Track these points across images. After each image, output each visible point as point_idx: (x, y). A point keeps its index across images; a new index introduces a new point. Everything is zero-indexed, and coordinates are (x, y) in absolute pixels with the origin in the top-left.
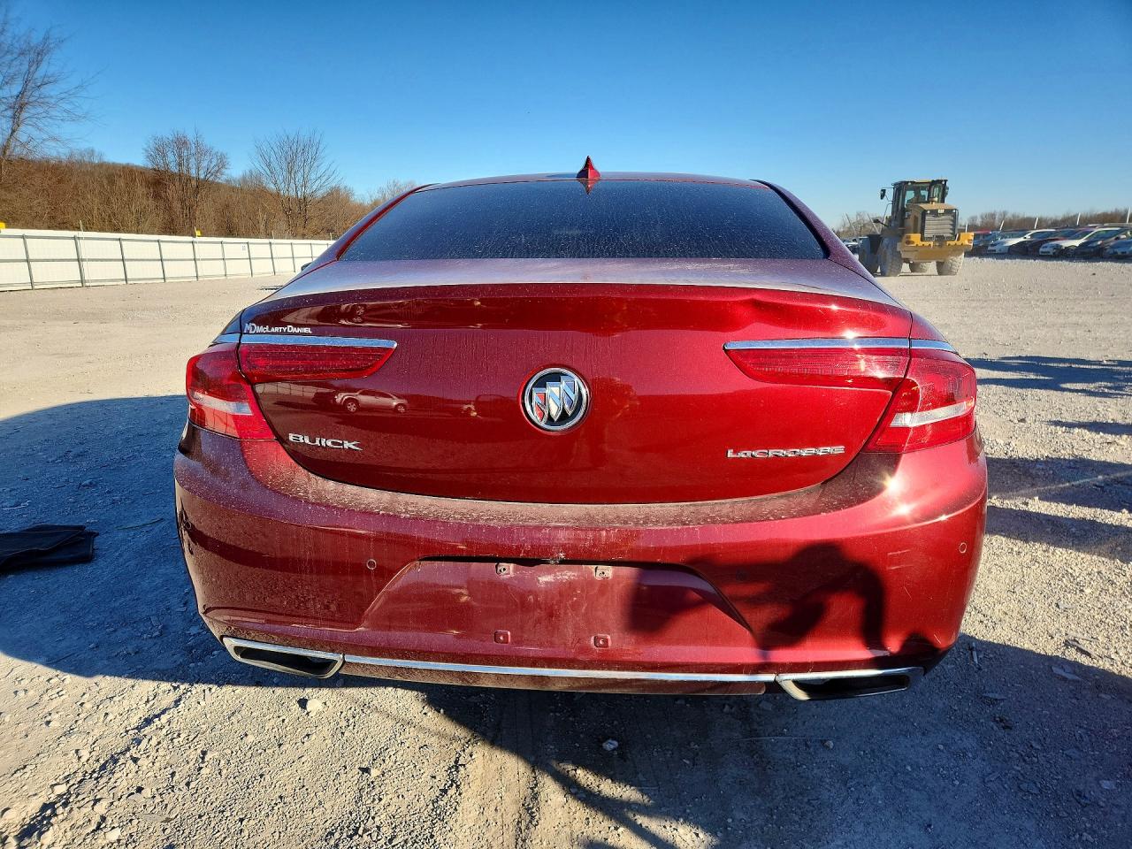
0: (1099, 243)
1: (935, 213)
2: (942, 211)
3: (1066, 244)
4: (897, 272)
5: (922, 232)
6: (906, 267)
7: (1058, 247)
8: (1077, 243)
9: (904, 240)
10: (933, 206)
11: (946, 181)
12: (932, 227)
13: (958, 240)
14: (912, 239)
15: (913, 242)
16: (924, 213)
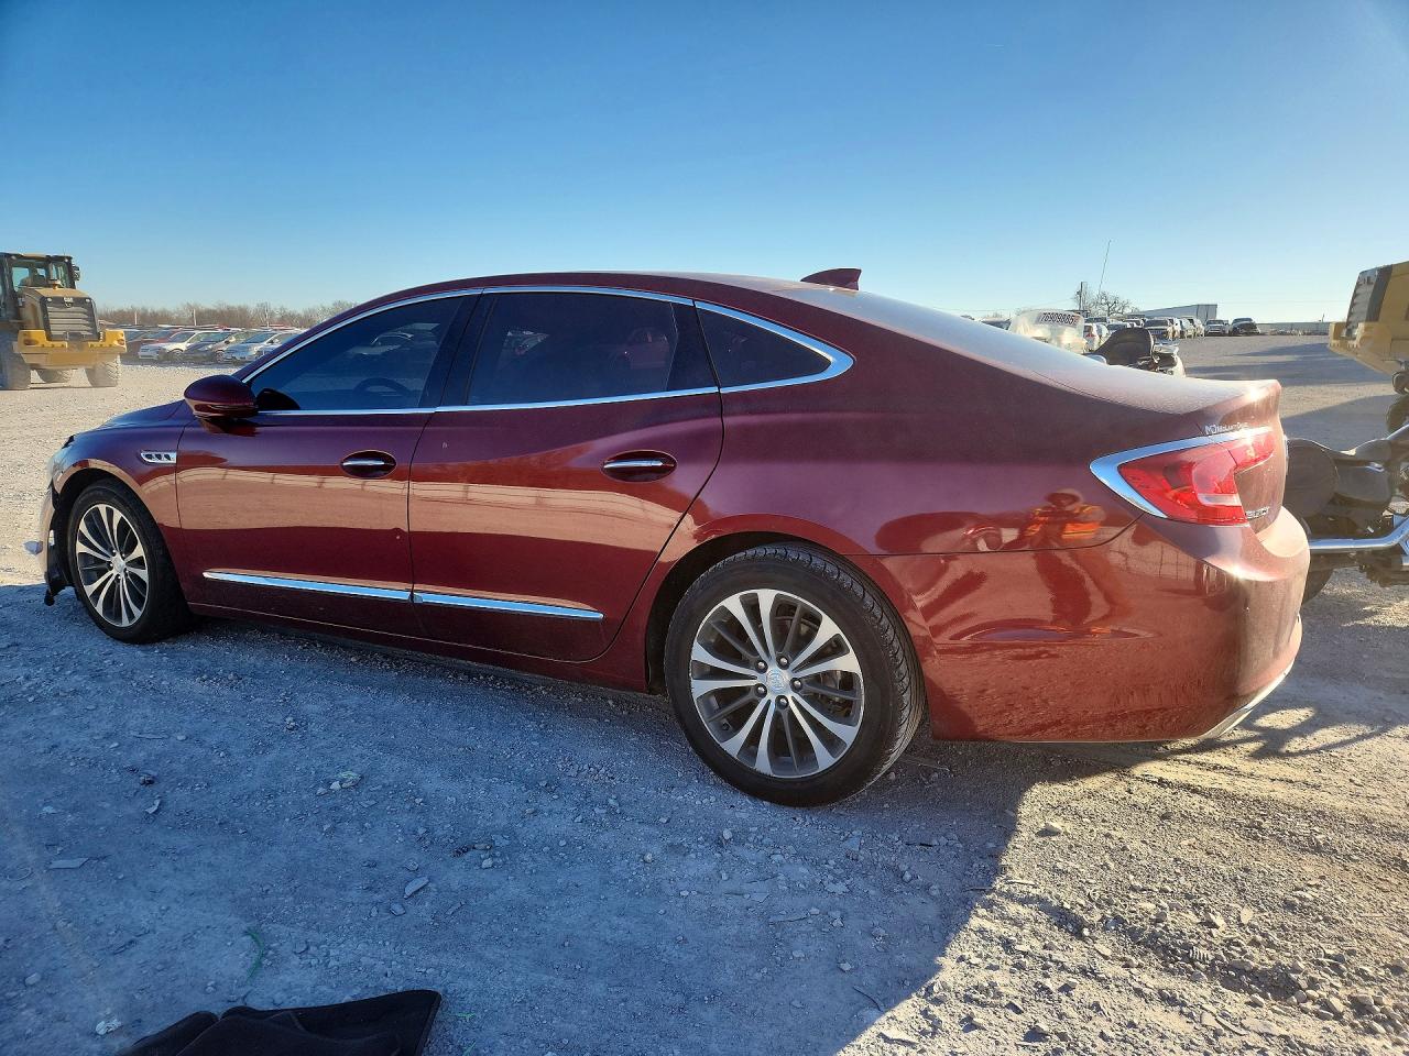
0: (210, 347)
1: (59, 301)
2: (70, 300)
3: (170, 347)
4: (24, 384)
5: (47, 327)
6: (35, 376)
7: (160, 351)
8: (183, 346)
9: (21, 337)
10: (57, 292)
11: (70, 258)
12: (61, 321)
13: (104, 339)
14: (33, 338)
15: (37, 342)
16: (43, 300)
